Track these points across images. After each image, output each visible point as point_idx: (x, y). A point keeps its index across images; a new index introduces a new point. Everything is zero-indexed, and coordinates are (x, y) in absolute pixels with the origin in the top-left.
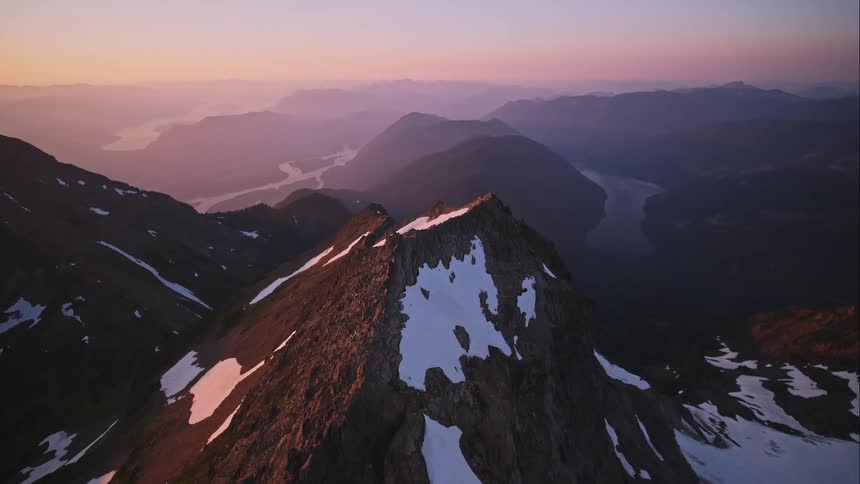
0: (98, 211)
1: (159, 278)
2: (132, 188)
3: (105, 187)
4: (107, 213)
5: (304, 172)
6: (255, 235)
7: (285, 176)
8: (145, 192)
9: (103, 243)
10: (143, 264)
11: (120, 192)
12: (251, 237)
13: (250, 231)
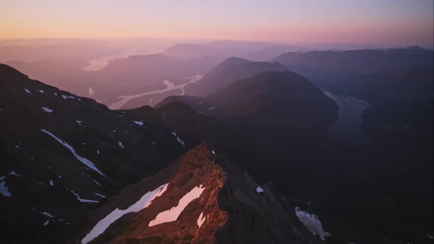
0: (47, 110)
1: (75, 154)
2: (72, 95)
3: (56, 94)
4: (51, 111)
5: (175, 85)
6: (141, 123)
7: (166, 87)
8: (79, 97)
9: (43, 130)
10: (67, 145)
11: (65, 97)
12: (139, 125)
13: (139, 121)
